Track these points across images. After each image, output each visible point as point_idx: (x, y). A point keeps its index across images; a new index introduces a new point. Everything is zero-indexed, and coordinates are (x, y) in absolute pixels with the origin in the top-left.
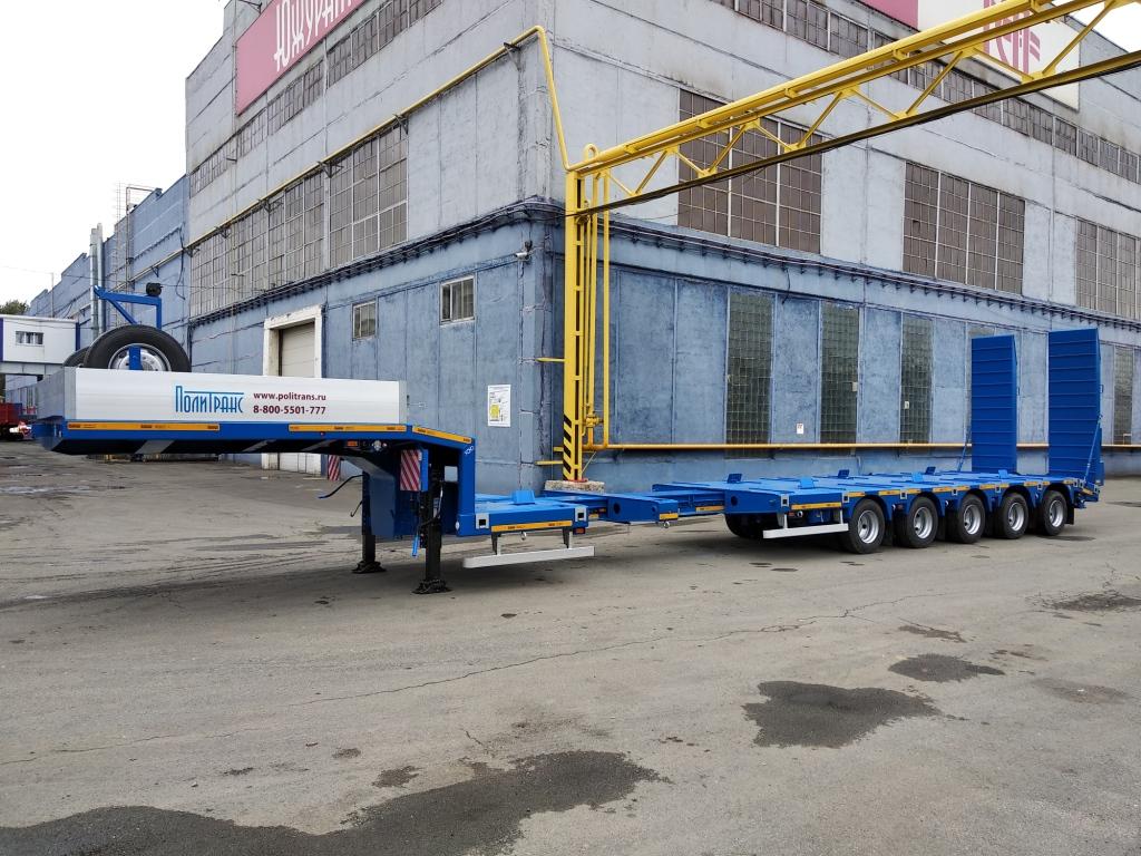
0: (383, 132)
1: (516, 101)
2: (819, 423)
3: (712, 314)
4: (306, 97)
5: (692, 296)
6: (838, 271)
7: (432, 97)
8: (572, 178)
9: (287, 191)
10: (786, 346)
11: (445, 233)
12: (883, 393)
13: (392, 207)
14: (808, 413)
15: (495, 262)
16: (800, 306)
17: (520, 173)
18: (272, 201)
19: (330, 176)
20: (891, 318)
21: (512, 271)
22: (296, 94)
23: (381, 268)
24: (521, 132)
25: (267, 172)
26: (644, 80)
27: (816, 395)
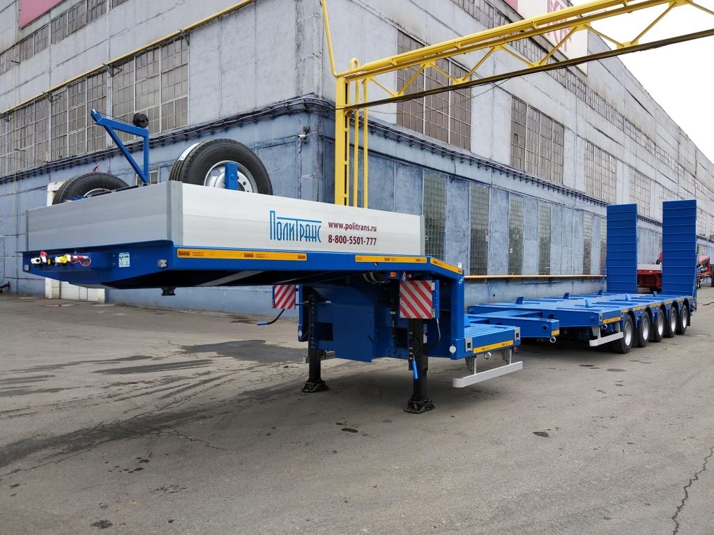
0: (166, 43)
1: (293, 23)
2: (469, 262)
3: (414, 187)
4: (90, 16)
5: (403, 174)
6: (480, 163)
7: (214, 18)
8: (342, 81)
9: (69, 87)
10: (453, 211)
11: (226, 120)
12: (500, 243)
13: (174, 100)
14: (463, 255)
15: (273, 142)
16: (460, 185)
17: (298, 76)
18: (54, 94)
19: (113, 76)
20: (504, 195)
21: (291, 149)
22: (80, 14)
23: (163, 145)
24: (298, 46)
25: (50, 72)
26: (377, 19)
27: (467, 244)
